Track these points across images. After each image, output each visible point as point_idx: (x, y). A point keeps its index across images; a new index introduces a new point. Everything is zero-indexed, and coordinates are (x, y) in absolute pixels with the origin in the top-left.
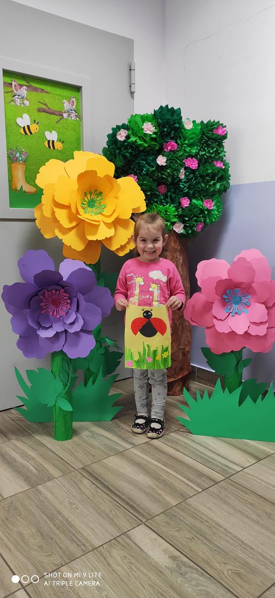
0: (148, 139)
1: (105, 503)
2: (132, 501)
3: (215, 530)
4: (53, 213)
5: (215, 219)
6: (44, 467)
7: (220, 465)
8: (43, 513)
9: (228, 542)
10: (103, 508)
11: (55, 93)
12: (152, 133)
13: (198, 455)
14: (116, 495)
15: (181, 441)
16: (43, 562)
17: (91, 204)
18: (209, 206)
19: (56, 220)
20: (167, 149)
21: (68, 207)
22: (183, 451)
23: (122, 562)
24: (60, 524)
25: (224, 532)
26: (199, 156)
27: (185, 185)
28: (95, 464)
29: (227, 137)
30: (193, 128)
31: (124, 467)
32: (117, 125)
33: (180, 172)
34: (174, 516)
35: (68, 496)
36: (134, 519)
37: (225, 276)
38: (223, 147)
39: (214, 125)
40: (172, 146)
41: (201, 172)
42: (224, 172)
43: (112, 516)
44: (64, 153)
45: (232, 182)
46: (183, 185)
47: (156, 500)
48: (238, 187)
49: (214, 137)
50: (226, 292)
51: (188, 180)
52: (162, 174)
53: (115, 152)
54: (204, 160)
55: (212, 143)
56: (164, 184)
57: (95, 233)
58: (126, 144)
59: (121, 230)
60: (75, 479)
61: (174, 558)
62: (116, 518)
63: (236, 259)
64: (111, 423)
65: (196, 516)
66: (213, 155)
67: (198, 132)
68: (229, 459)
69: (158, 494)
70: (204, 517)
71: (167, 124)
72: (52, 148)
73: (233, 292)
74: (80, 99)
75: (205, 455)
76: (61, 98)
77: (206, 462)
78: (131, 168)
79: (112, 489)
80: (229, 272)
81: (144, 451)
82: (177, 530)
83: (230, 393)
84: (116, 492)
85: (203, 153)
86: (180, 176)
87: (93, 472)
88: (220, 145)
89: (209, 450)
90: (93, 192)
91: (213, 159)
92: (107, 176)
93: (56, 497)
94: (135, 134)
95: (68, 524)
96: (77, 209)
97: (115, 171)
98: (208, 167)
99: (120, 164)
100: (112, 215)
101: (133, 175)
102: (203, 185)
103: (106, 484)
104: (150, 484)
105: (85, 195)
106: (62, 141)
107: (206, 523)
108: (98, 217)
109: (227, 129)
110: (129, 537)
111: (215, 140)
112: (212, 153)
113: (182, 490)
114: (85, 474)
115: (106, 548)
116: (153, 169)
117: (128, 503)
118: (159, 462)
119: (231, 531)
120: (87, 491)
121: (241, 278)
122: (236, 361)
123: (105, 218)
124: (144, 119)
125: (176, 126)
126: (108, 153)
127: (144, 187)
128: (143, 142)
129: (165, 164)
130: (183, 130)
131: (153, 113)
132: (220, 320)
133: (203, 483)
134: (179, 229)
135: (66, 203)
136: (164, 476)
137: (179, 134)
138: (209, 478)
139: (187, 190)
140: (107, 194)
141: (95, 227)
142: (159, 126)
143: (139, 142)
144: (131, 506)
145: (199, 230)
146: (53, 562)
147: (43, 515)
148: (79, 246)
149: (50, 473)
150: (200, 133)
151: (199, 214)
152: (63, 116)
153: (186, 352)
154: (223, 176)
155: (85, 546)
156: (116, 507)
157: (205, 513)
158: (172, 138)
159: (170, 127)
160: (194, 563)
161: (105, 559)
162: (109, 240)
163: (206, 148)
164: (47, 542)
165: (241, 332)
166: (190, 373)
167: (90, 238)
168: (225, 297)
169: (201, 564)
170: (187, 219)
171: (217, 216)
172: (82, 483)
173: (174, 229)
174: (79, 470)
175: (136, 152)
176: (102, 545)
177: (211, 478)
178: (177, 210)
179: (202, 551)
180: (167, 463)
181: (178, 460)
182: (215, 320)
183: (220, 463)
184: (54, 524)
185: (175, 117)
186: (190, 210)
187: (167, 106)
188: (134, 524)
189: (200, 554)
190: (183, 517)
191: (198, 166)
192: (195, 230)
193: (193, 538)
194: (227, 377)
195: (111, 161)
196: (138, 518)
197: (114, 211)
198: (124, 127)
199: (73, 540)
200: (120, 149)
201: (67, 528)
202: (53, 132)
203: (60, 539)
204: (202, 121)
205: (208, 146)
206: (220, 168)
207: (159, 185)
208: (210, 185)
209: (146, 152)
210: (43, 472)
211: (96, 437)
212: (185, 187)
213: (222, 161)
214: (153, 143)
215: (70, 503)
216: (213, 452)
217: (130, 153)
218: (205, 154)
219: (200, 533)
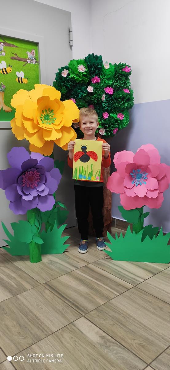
0: (81, 75)
1: (59, 304)
2: (76, 303)
3: (128, 319)
4: (23, 124)
5: (125, 126)
6: (21, 283)
7: (130, 278)
8: (21, 312)
9: (135, 326)
10: (58, 307)
11: (22, 47)
12: (84, 72)
13: (117, 273)
14: (66, 299)
15: (106, 264)
16: (21, 343)
17: (47, 118)
18: (121, 117)
19: (24, 128)
20: (94, 82)
21: (31, 120)
22: (107, 271)
23: (69, 341)
24: (31, 318)
25: (133, 320)
26: (114, 86)
27: (106, 104)
28: (53, 280)
29: (131, 74)
30: (110, 68)
31: (71, 282)
32: (61, 67)
33: (102, 96)
34: (102, 311)
35: (36, 301)
36: (77, 314)
37: (131, 161)
38: (129, 80)
39: (123, 66)
40: (97, 80)
41: (115, 96)
42: (130, 96)
43: (63, 313)
44: (29, 85)
45: (135, 102)
46: (104, 104)
47: (92, 301)
48: (139, 105)
49: (123, 73)
50: (132, 171)
51: (108, 101)
52: (91, 98)
53: (61, 85)
54: (117, 89)
55: (122, 77)
56: (92, 104)
57: (49, 136)
58: (68, 79)
59: (66, 134)
60: (41, 290)
61: (102, 337)
62: (66, 313)
63: (138, 151)
64: (63, 254)
65: (116, 311)
66: (123, 85)
67: (113, 70)
68: (136, 274)
69: (92, 298)
70: (120, 311)
71: (93, 65)
72: (21, 82)
73: (136, 171)
74: (38, 51)
75: (121, 272)
76: (26, 50)
77: (122, 277)
78: (71, 94)
79: (64, 295)
80: (134, 159)
81: (83, 271)
82: (105, 320)
83: (136, 234)
84: (66, 297)
85: (117, 84)
86: (102, 99)
87: (52, 285)
88: (127, 78)
89: (124, 269)
90: (48, 110)
91: (123, 87)
92: (56, 100)
93: (28, 302)
94: (73, 73)
95: (36, 318)
96: (37, 121)
97: (61, 96)
98: (120, 93)
99: (64, 92)
100: (60, 124)
101: (72, 99)
102: (117, 104)
103: (60, 293)
104: (87, 291)
105: (43, 112)
106: (27, 78)
107: (122, 315)
108: (51, 126)
109: (131, 68)
110: (75, 326)
111: (124, 75)
112: (122, 84)
113: (107, 295)
114: (47, 287)
115: (60, 333)
116: (85, 95)
117: (73, 304)
118: (92, 278)
119: (137, 319)
120: (48, 297)
121: (142, 162)
122: (139, 214)
123: (56, 126)
124: (79, 62)
125: (99, 67)
126: (57, 85)
127: (79, 106)
128: (78, 78)
129: (93, 91)
130: (103, 69)
131: (84, 59)
132: (129, 189)
133: (120, 290)
134: (103, 132)
135: (30, 118)
136: (96, 287)
137: (101, 72)
138: (124, 287)
139: (107, 107)
140: (57, 111)
141: (49, 132)
142: (88, 67)
143: (76, 78)
144: (76, 306)
145: (115, 133)
146: (27, 342)
147: (21, 313)
148: (39, 145)
149: (25, 287)
150: (114, 71)
151: (115, 123)
152: (27, 62)
153: (108, 210)
154: (129, 98)
155: (47, 331)
156: (66, 306)
157: (121, 308)
158: (96, 75)
159: (95, 68)
160: (114, 339)
161: (59, 339)
162: (58, 140)
163: (118, 81)
164: (23, 330)
165: (142, 196)
166: (111, 222)
167: (46, 139)
168: (132, 174)
169: (119, 340)
170: (107, 126)
171: (126, 124)
172: (45, 293)
173: (100, 133)
174: (43, 285)
175: (74, 84)
176: (57, 331)
177: (125, 286)
178: (101, 121)
179: (120, 332)
180: (97, 278)
181: (105, 276)
182: (125, 189)
183: (130, 277)
184: (27, 318)
185: (98, 61)
186: (109, 121)
187: (93, 54)
188: (78, 317)
189: (119, 334)
190: (108, 311)
191: (114, 92)
192: (113, 133)
193: (114, 324)
194: (134, 224)
195: (58, 90)
196: (80, 313)
197: (61, 122)
198: (66, 68)
199: (39, 328)
200: (64, 82)
201: (36, 321)
202: (21, 72)
203: (31, 327)
204: (115, 64)
205: (119, 79)
206: (127, 93)
207: (89, 105)
208: (121, 104)
209: (80, 84)
210: (20, 287)
211: (53, 264)
212: (106, 106)
213: (128, 89)
214: (85, 78)
215: (38, 305)
216: (126, 271)
217: (71, 85)
218: (117, 85)
219: (119, 321)
